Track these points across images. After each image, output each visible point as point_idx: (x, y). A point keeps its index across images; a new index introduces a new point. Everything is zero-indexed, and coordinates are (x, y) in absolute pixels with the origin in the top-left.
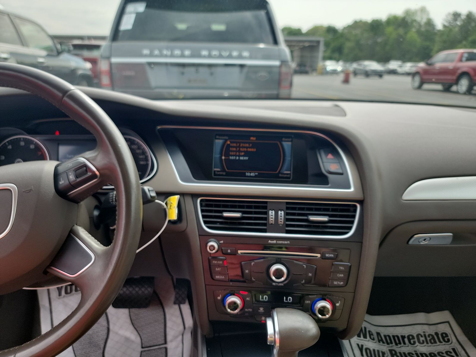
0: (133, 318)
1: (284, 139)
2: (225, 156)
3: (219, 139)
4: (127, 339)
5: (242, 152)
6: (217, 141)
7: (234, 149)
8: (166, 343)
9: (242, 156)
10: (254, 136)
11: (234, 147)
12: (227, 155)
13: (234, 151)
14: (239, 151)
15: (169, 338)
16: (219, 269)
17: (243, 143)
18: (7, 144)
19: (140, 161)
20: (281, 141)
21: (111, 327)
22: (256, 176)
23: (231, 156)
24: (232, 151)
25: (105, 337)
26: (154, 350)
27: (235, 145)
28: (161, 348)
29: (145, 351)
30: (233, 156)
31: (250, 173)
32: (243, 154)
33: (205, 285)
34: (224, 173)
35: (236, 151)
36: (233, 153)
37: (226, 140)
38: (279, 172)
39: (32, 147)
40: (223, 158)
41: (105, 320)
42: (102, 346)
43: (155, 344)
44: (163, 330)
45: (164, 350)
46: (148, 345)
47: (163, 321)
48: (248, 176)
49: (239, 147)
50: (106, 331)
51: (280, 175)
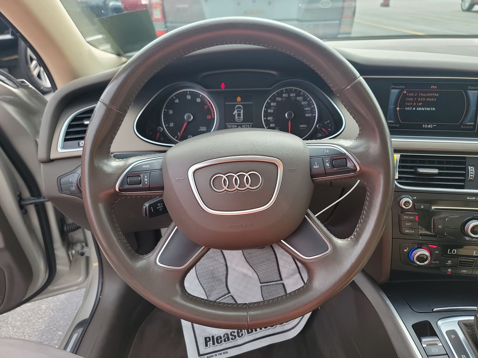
0: (247, 257)
1: (469, 87)
2: (399, 107)
3: (395, 89)
4: (245, 275)
5: (420, 102)
6: (393, 91)
7: (412, 99)
8: (281, 280)
9: (419, 107)
10: (435, 85)
11: (411, 97)
12: (403, 105)
13: (411, 101)
14: (417, 102)
15: (283, 275)
16: (409, 224)
17: (421, 92)
18: (174, 98)
19: (306, 113)
20: (466, 90)
21: (228, 265)
22: (434, 128)
23: (408, 106)
24: (408, 102)
25: (225, 273)
26: (272, 285)
27: (412, 94)
28: (278, 284)
29: (264, 286)
30: (410, 106)
31: (428, 125)
32: (420, 104)
33: (392, 238)
34: (398, 126)
35: (413, 102)
36: (409, 104)
37: (402, 90)
38: (461, 124)
39: (198, 100)
40: (398, 109)
41: (223, 258)
42: (224, 281)
43: (272, 280)
44: (276, 268)
45: (282, 285)
46: (266, 281)
47: (275, 260)
48: (425, 129)
49: (418, 97)
50: (225, 268)
51: (462, 127)
